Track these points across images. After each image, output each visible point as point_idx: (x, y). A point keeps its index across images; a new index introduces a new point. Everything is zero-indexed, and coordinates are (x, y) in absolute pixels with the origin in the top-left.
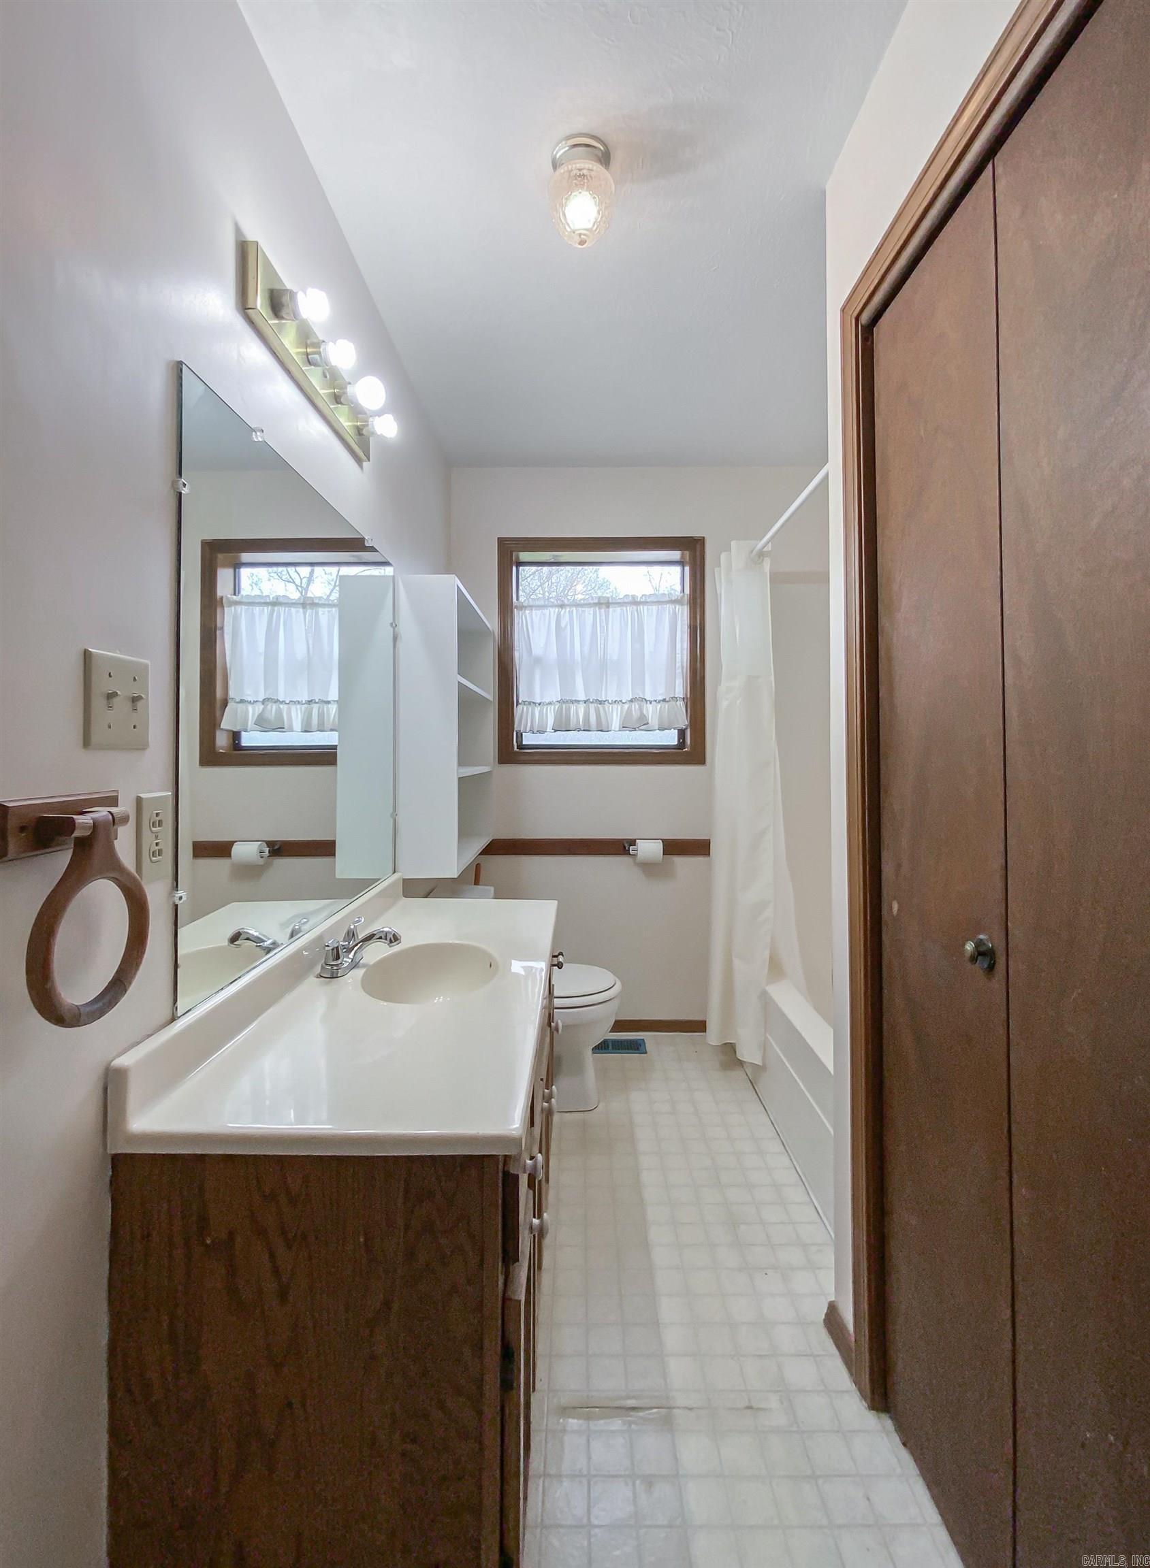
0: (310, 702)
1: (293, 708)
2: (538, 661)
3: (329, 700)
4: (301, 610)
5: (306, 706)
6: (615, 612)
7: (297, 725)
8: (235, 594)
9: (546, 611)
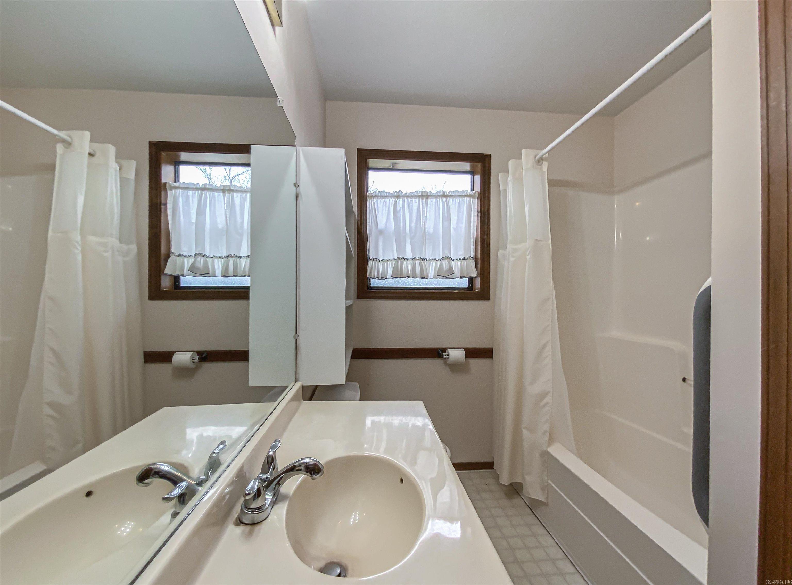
0: (227, 257)
1: (216, 261)
2: (381, 232)
3: (241, 255)
4: (222, 194)
5: (225, 259)
6: (432, 202)
7: (219, 272)
8: (175, 182)
9: (387, 200)
